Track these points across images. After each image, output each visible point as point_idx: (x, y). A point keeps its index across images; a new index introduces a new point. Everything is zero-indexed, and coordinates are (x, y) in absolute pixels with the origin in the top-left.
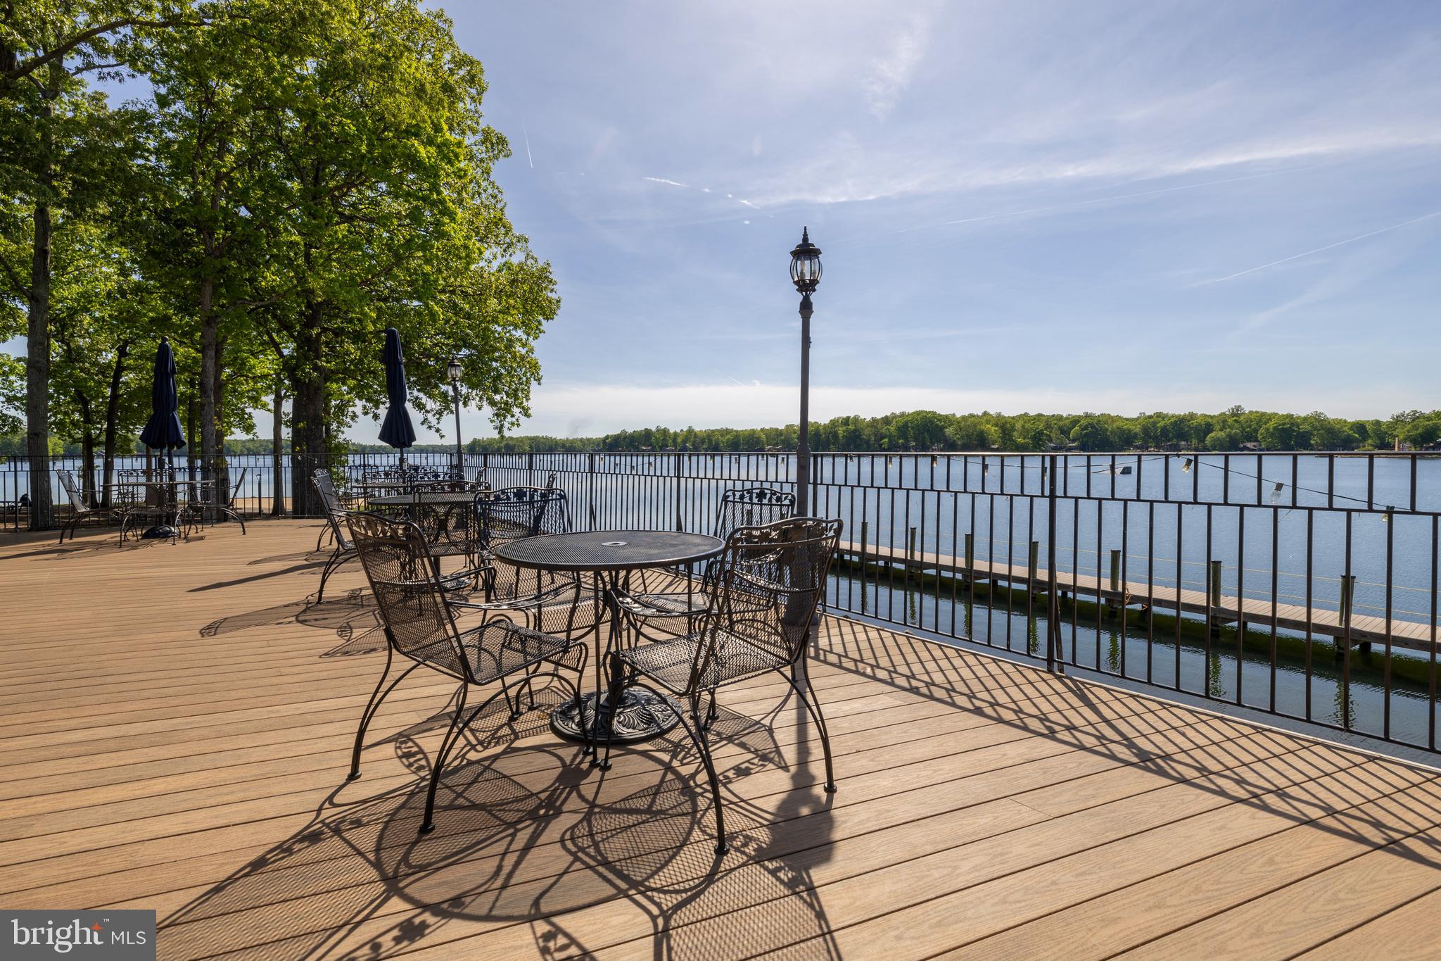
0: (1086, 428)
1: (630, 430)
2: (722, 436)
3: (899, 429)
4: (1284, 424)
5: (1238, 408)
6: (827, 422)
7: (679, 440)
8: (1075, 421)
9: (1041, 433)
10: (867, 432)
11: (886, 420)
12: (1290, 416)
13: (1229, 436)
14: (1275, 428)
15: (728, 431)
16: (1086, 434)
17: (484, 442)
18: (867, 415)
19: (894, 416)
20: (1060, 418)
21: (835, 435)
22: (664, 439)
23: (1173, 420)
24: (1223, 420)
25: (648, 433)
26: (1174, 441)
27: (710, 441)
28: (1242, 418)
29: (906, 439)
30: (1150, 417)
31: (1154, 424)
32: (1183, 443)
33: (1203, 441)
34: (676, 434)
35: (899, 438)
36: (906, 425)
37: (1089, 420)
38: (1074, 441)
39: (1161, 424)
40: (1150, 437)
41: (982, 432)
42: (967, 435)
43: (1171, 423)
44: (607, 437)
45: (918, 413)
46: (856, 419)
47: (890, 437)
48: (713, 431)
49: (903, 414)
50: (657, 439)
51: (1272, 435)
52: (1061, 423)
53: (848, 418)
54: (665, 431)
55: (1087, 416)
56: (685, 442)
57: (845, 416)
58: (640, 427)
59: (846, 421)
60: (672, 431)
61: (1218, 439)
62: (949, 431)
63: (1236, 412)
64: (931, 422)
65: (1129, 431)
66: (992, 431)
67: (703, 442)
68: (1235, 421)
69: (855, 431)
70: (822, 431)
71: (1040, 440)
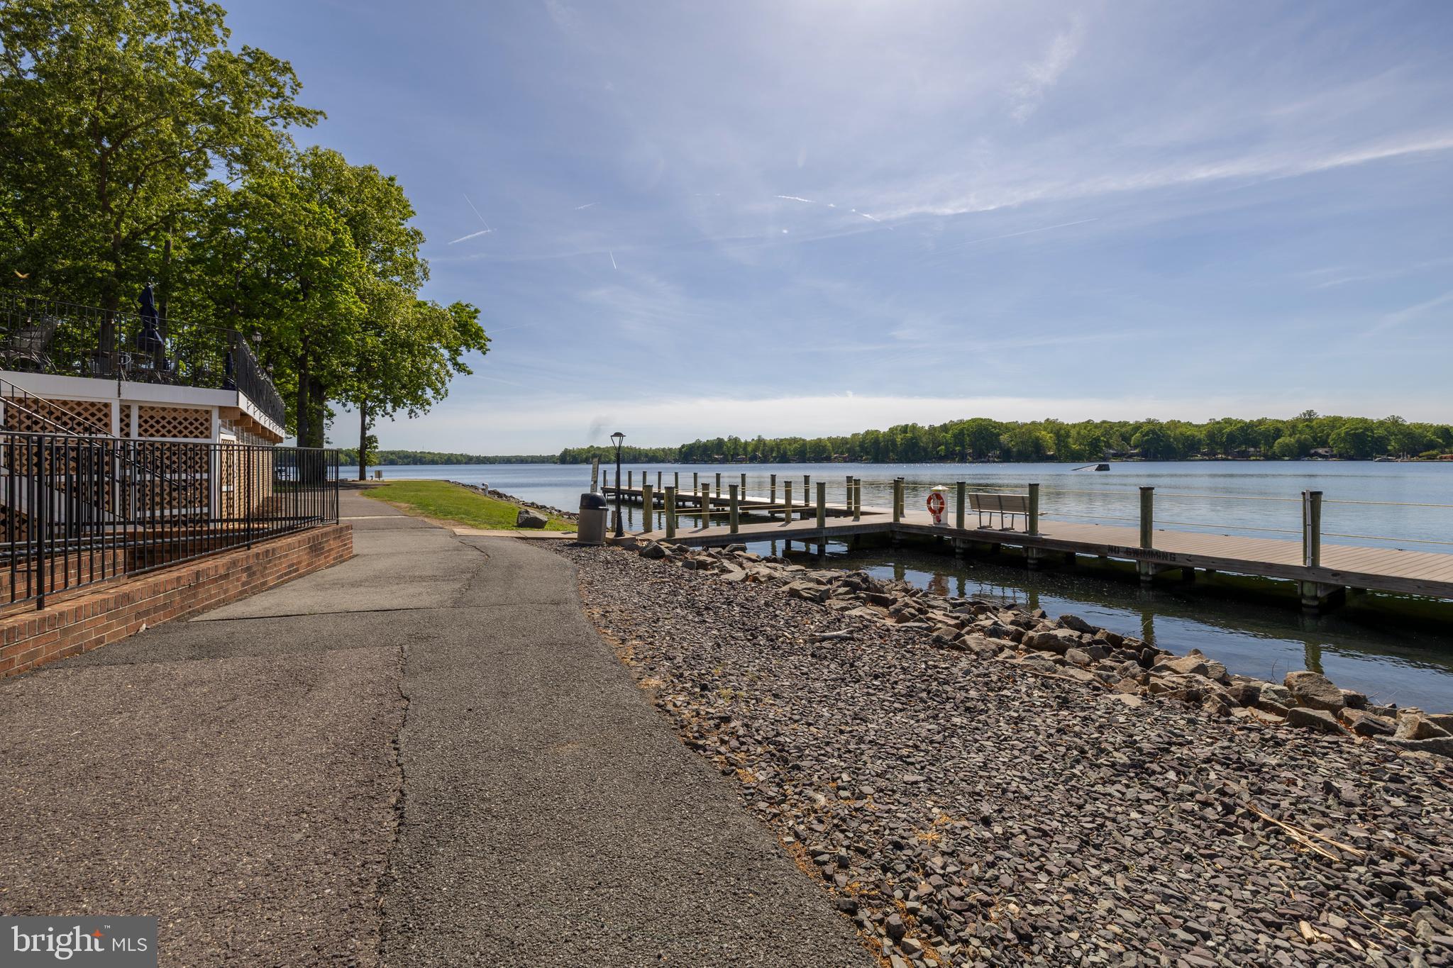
0: (1147, 434)
1: (704, 440)
2: (790, 444)
3: (955, 436)
4: (1357, 429)
5: (1310, 413)
6: (886, 430)
7: (750, 449)
8: (1138, 427)
9: (1098, 439)
10: (924, 439)
11: (945, 428)
12: (1364, 421)
13: (1298, 441)
14: (1347, 433)
15: (795, 440)
16: (1147, 440)
17: (574, 451)
18: (924, 423)
19: (953, 424)
20: (1125, 424)
21: (894, 442)
22: (735, 448)
23: (1239, 425)
24: (1293, 426)
25: (720, 442)
26: (1243, 447)
27: (779, 448)
28: (1314, 423)
29: (963, 446)
30: (1218, 423)
31: (1220, 430)
32: (1252, 449)
33: (1271, 447)
34: (746, 443)
35: (955, 446)
36: (961, 432)
37: (1151, 427)
38: (1136, 447)
39: (1228, 430)
40: (1217, 443)
41: (1037, 439)
42: (1022, 442)
43: (1238, 429)
44: (683, 446)
45: (974, 420)
46: (914, 427)
47: (946, 444)
48: (781, 440)
49: (961, 422)
50: (728, 448)
51: (1344, 440)
52: (1123, 430)
53: (907, 426)
54: (736, 440)
55: (1149, 422)
56: (755, 450)
57: (903, 424)
58: (713, 437)
59: (905, 429)
60: (743, 441)
61: (1287, 445)
62: (1004, 438)
63: (1309, 417)
64: (986, 429)
65: (1194, 437)
66: (1048, 438)
67: (772, 450)
68: (1307, 426)
69: (912, 438)
70: (881, 439)
71: (1098, 446)
